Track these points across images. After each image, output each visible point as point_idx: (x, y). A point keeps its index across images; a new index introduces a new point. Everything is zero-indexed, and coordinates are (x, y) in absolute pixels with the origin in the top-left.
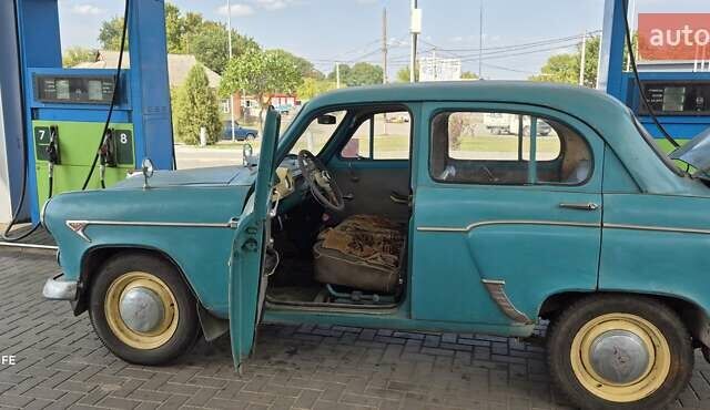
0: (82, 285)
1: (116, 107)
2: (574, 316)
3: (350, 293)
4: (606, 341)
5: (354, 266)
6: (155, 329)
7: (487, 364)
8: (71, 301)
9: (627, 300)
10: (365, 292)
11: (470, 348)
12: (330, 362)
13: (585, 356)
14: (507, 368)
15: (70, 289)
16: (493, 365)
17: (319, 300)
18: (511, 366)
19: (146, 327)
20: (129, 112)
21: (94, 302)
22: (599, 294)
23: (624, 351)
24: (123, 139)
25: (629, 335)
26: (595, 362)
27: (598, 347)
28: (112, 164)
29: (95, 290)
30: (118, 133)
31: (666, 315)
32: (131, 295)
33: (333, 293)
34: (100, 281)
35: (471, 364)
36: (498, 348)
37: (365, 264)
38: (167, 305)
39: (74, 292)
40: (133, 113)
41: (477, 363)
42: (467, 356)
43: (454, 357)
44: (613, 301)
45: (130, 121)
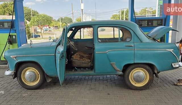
0: (15, 71)
1: (12, 29)
2: (129, 69)
3: (81, 69)
4: (136, 74)
5: (81, 62)
6: (34, 81)
7: (111, 83)
8: (12, 76)
9: (140, 65)
10: (84, 68)
11: (106, 80)
12: (76, 85)
13: (132, 78)
14: (115, 83)
15: (12, 72)
16: (112, 83)
17: (73, 71)
18: (116, 83)
19: (32, 80)
20: (15, 30)
21: (18, 75)
22: (135, 64)
23: (140, 76)
24: (14, 37)
25: (141, 72)
26: (134, 79)
27: (135, 75)
28: (11, 44)
29: (18, 73)
30: (13, 36)
31: (148, 67)
32: (27, 73)
33: (77, 69)
34: (19, 70)
35: (107, 83)
36: (112, 79)
37: (84, 62)
38: (37, 75)
39: (13, 73)
40: (16, 31)
41: (108, 82)
42: (106, 81)
43: (103, 82)
44: (137, 65)
45: (16, 33)
